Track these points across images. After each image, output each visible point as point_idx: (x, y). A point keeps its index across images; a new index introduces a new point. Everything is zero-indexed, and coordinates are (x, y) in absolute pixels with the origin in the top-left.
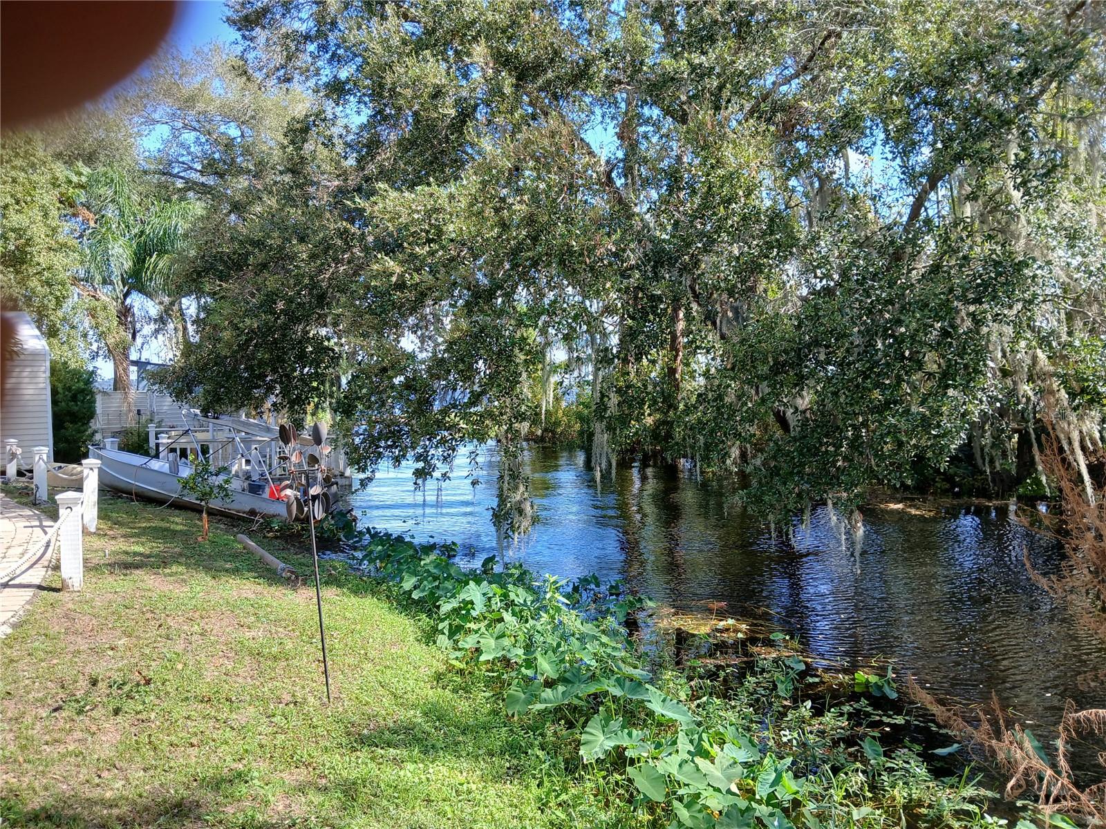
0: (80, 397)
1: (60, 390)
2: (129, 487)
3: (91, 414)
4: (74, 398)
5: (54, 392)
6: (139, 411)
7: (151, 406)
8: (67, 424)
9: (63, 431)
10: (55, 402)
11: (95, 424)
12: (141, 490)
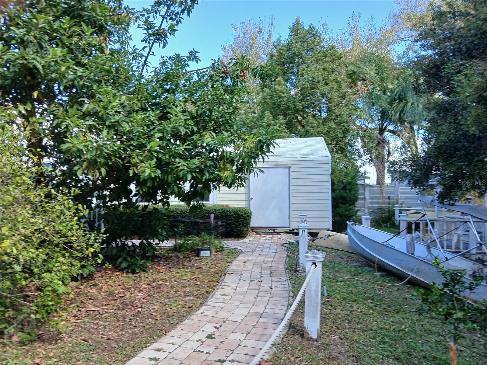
0: (348, 187)
1: (336, 182)
2: (373, 259)
3: (356, 200)
4: (344, 188)
5: (333, 184)
6: (389, 197)
7: (397, 194)
8: (340, 205)
9: (337, 209)
10: (333, 190)
11: (359, 204)
12: (382, 263)
